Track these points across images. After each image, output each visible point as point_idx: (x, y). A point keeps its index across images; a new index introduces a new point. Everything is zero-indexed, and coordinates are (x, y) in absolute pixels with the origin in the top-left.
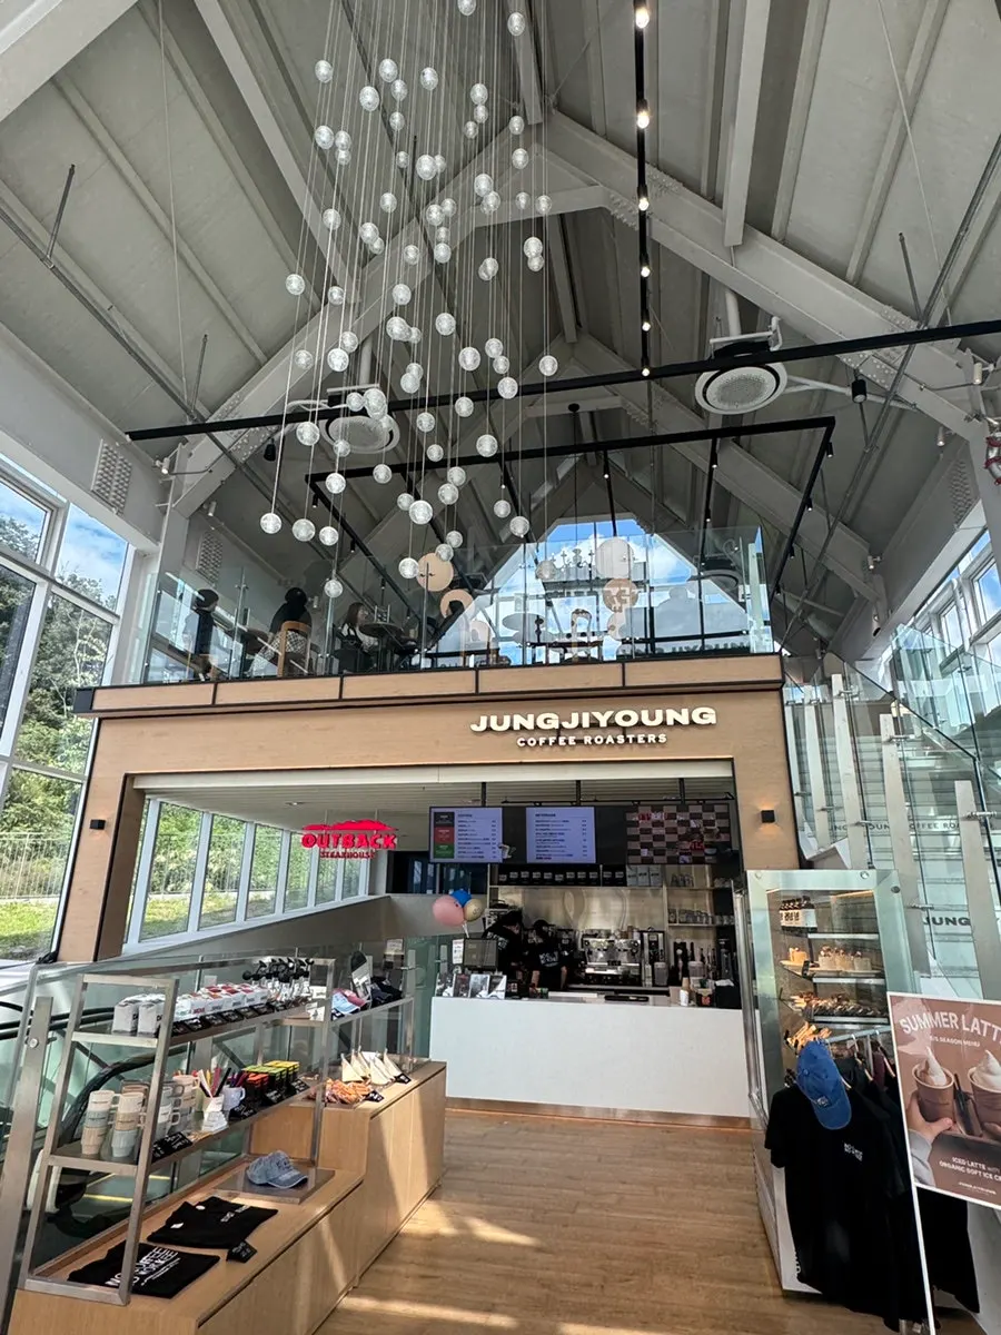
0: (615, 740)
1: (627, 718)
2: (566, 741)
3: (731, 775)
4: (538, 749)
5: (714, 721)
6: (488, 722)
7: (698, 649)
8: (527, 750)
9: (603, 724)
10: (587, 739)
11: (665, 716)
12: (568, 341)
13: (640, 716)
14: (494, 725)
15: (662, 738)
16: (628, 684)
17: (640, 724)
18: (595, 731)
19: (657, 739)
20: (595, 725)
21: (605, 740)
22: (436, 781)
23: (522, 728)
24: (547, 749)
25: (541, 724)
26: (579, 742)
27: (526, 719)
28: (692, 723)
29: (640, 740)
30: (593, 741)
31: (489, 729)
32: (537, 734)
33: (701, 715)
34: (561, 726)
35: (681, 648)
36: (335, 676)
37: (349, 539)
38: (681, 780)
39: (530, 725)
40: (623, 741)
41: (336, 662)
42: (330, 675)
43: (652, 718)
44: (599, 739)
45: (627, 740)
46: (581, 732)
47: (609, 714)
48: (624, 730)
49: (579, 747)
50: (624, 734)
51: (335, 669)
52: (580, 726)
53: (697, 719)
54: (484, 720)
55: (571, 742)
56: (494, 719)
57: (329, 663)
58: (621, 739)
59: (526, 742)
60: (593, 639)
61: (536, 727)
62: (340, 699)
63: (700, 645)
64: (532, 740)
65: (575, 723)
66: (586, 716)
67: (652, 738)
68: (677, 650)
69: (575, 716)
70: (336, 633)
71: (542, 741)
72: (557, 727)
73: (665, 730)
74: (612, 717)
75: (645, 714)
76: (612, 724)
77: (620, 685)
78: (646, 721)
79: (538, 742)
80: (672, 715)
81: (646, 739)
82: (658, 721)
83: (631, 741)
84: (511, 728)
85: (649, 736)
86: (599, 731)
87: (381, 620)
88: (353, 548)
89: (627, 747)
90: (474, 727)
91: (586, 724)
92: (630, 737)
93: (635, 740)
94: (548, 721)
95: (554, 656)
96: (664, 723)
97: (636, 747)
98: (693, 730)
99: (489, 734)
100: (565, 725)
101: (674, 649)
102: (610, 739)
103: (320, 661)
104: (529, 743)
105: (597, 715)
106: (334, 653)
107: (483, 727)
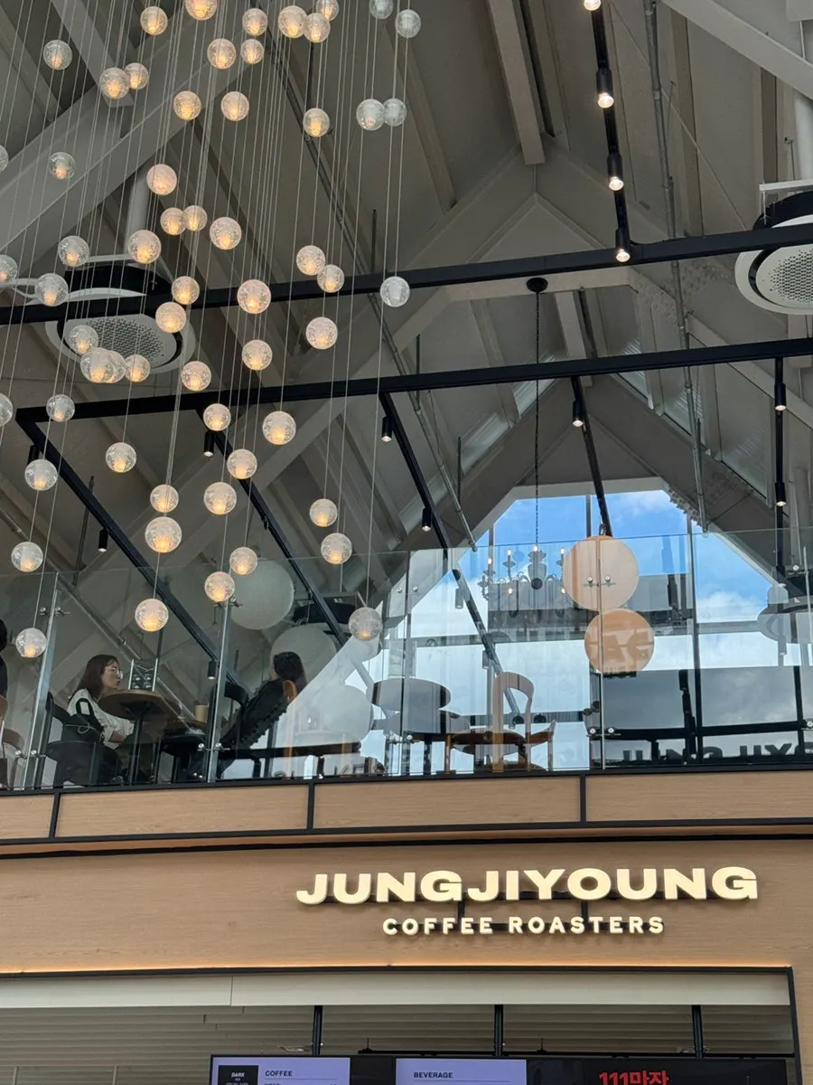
0: (567, 926)
1: (589, 883)
2: (475, 927)
3: (787, 1002)
4: (421, 942)
5: (754, 895)
6: (330, 886)
7: (791, 751)
8: (402, 944)
9: (545, 893)
10: (515, 924)
11: (660, 881)
12: (528, 161)
13: (614, 881)
14: (341, 894)
15: (656, 925)
16: (590, 818)
17: (613, 896)
18: (526, 907)
19: (646, 926)
20: (529, 894)
21: (547, 926)
22: (227, 1003)
23: (393, 899)
24: (438, 943)
25: (429, 893)
26: (500, 928)
27: (401, 881)
28: (712, 896)
29: (614, 928)
30: (525, 927)
31: (330, 901)
32: (422, 910)
33: (729, 882)
34: (465, 895)
35: (757, 749)
36: (46, 793)
37: (95, 527)
38: (696, 1009)
39: (407, 895)
40: (582, 928)
41: (51, 766)
42: (35, 790)
43: (636, 883)
44: (536, 924)
45: (589, 926)
46: (503, 909)
47: (556, 874)
48: (585, 908)
49: (500, 941)
50: (585, 915)
51: (48, 780)
52: (501, 897)
53: (721, 890)
54: (321, 880)
55: (485, 929)
56: (340, 880)
57: (37, 766)
58: (578, 926)
59: (398, 927)
60: (537, 728)
61: (420, 899)
62: (53, 838)
63: (795, 743)
64: (410, 925)
65: (491, 893)
66: (513, 878)
67: (635, 924)
68: (750, 752)
69: (492, 878)
70: (54, 709)
71: (429, 924)
72: (458, 897)
73: (664, 909)
74: (562, 882)
75: (623, 876)
76: (561, 895)
77: (576, 818)
78: (626, 891)
79: (421, 927)
80: (674, 881)
81: (624, 926)
82: (648, 890)
83: (596, 929)
84: (371, 900)
85: (632, 919)
86: (537, 908)
87: (141, 688)
88: (103, 544)
89: (590, 941)
90: (303, 896)
91: (512, 893)
92: (596, 920)
93: (604, 926)
94: (443, 886)
95: (463, 762)
96: (659, 896)
97: (606, 942)
98: (714, 909)
99: (331, 912)
100: (474, 894)
101: (743, 749)
102: (557, 925)
103: (22, 763)
104: (405, 928)
105: (534, 875)
106: (50, 750)
107: (319, 895)
